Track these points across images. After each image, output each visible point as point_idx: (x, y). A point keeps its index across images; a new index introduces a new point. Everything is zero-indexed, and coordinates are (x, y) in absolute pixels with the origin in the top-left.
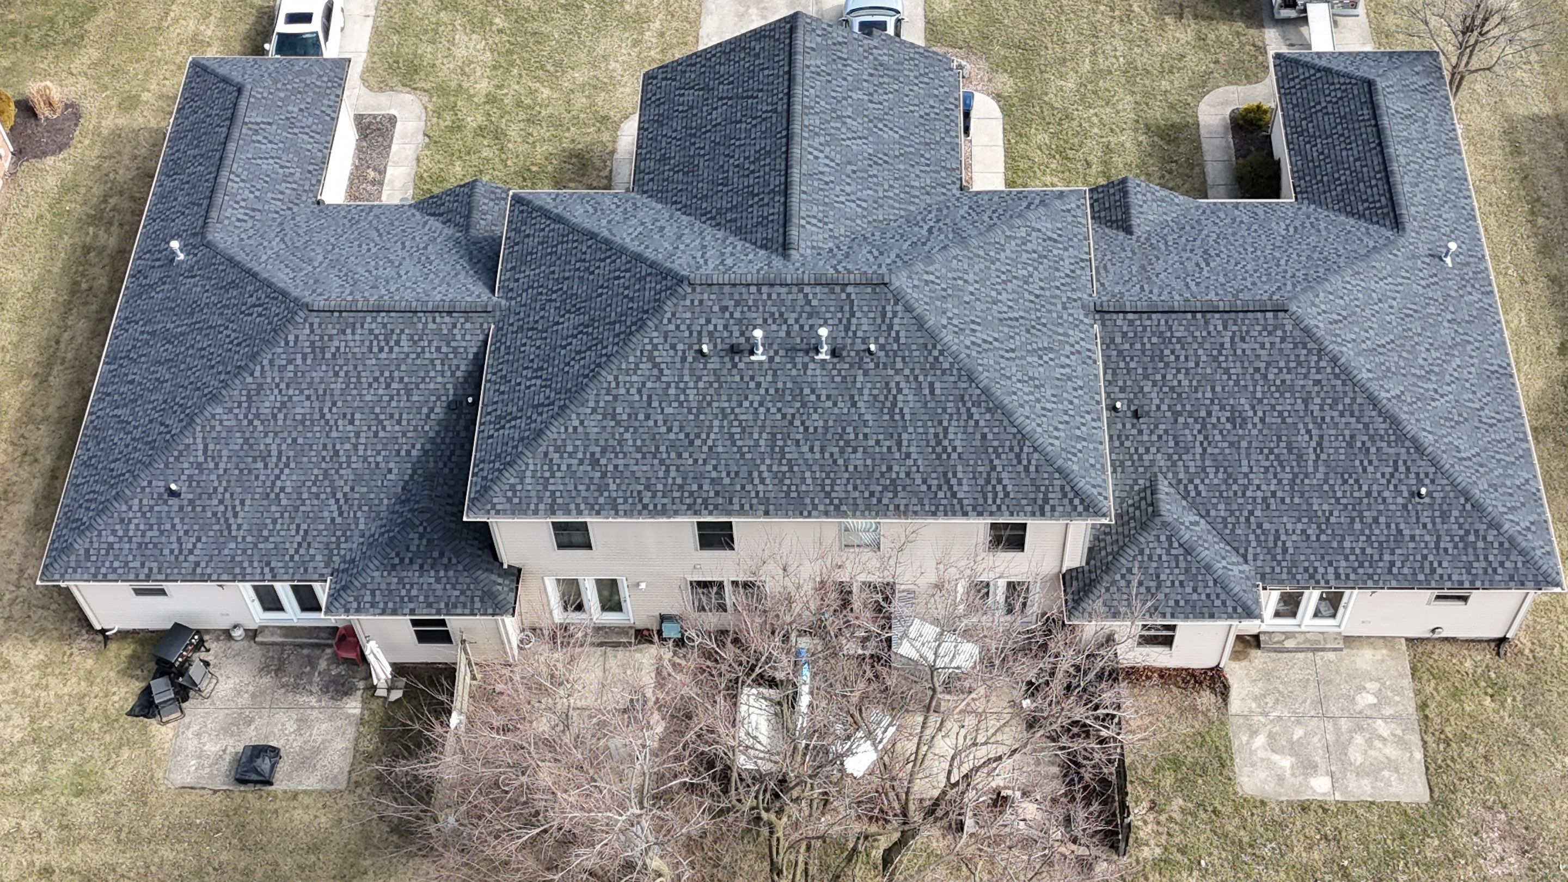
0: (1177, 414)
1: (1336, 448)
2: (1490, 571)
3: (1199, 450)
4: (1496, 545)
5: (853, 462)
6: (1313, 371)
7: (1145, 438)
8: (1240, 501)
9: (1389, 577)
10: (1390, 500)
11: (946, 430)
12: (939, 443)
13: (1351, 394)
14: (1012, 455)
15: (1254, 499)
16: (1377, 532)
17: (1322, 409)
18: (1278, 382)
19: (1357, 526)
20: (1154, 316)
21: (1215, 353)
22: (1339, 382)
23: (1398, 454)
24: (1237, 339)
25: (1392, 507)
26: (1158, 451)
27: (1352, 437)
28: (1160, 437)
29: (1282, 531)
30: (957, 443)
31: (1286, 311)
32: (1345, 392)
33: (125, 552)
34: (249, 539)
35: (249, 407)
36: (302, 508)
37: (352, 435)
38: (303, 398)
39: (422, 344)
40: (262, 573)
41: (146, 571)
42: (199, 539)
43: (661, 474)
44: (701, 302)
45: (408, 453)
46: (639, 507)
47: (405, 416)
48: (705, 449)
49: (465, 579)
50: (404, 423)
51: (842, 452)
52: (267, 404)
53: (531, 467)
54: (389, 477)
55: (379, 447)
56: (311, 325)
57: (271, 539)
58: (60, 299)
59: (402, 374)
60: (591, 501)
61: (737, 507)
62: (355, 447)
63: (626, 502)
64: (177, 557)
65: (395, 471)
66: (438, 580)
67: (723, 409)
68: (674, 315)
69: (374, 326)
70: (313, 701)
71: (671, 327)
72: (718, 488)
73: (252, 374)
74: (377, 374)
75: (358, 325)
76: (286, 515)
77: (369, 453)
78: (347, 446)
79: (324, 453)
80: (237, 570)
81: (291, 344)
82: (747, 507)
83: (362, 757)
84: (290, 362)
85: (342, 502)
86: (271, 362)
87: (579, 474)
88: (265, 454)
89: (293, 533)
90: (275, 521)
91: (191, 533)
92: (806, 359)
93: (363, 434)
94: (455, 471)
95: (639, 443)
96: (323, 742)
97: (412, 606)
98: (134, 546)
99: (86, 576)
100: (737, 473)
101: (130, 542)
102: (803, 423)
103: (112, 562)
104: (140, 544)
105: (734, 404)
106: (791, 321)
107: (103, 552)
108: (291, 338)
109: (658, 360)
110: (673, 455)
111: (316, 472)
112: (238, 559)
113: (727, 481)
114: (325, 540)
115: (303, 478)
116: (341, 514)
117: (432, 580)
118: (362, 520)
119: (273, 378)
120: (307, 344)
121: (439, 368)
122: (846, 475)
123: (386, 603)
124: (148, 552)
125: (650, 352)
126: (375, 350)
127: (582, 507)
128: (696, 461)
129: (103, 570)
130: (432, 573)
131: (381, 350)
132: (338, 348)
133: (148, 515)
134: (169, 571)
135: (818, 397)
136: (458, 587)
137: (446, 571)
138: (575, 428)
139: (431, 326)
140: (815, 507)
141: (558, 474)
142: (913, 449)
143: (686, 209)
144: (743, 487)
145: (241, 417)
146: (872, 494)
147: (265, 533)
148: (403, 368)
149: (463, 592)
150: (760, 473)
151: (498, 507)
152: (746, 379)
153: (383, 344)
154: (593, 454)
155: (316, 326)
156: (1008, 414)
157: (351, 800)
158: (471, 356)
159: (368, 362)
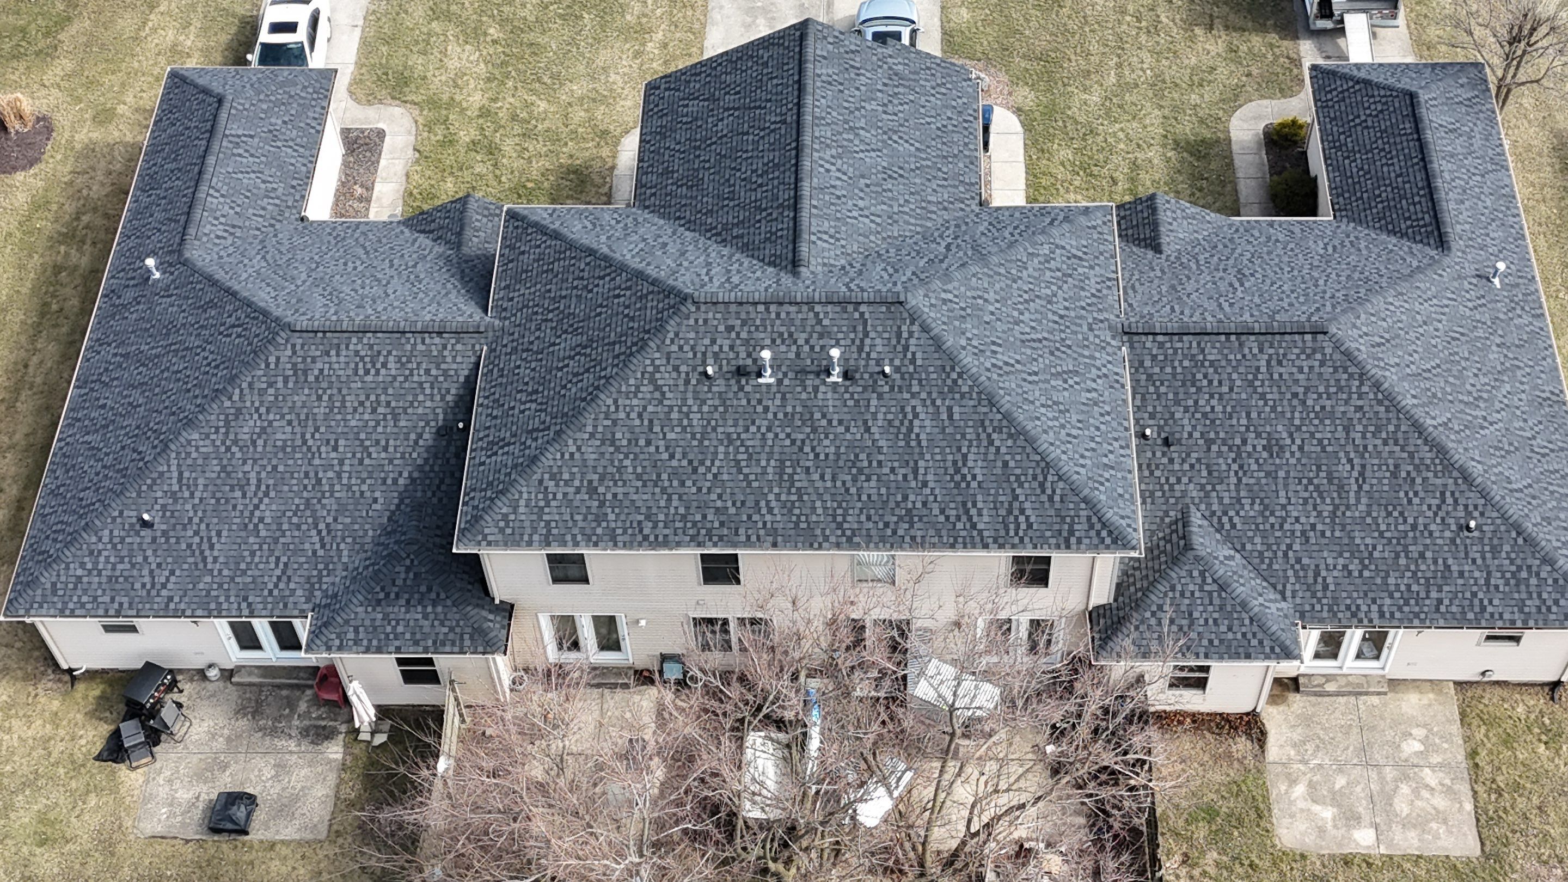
0: (1209, 443)
1: (1380, 480)
2: (1544, 609)
3: (1234, 480)
4: (1550, 582)
5: (866, 491)
6: (1355, 396)
7: (1177, 467)
8: (1278, 534)
9: (1437, 616)
10: (1437, 534)
11: (965, 457)
12: (957, 471)
13: (1394, 422)
14: (1035, 484)
15: (1293, 532)
16: (1423, 567)
17: (1364, 437)
18: (1317, 408)
19: (1402, 561)
20: (1185, 338)
21: (1250, 377)
22: (1383, 409)
23: (1445, 485)
24: (1274, 363)
25: (1440, 541)
26: (1190, 481)
27: (1397, 466)
28: (1192, 466)
29: (1322, 566)
30: (977, 471)
31: (1325, 333)
32: (1389, 419)
33: (95, 586)
34: (225, 572)
35: (227, 433)
36: (282, 540)
37: (336, 462)
38: (284, 423)
39: (410, 366)
40: (239, 609)
41: (116, 606)
42: (172, 573)
43: (663, 503)
44: (706, 321)
45: (395, 481)
46: (640, 538)
47: (391, 442)
48: (709, 476)
49: (454, 615)
50: (391, 449)
51: (855, 480)
52: (246, 430)
53: (525, 496)
54: (374, 506)
55: (365, 475)
56: (294, 346)
57: (249, 573)
58: (29, 321)
59: (389, 398)
60: (588, 531)
61: (743, 538)
62: (339, 477)
63: (625, 532)
64: (149, 592)
65: (381, 501)
66: (426, 617)
67: (729, 434)
68: (677, 335)
69: (359, 347)
70: (292, 745)
71: (674, 348)
72: (722, 518)
73: (230, 398)
74: (362, 398)
75: (343, 347)
76: (265, 547)
77: (353, 481)
78: (330, 474)
79: (306, 481)
80: (213, 606)
81: (272, 366)
82: (754, 538)
83: (342, 804)
84: (271, 385)
85: (324, 533)
86: (250, 385)
87: (576, 503)
88: (244, 482)
89: (272, 566)
90: (253, 554)
91: (164, 566)
92: (817, 382)
93: (347, 462)
94: (445, 501)
95: (639, 470)
96: (303, 788)
97: (397, 643)
98: (104, 580)
99: (52, 612)
100: (743, 503)
101: (99, 575)
102: (813, 449)
103: (80, 597)
104: (110, 578)
105: (740, 430)
106: (801, 342)
107: (71, 586)
108: (272, 359)
109: (660, 382)
110: (675, 483)
111: (297, 501)
112: (213, 593)
113: (732, 511)
114: (306, 573)
115: (283, 508)
116: (323, 546)
117: (420, 616)
118: (345, 553)
119: (253, 402)
120: (289, 366)
121: (428, 391)
122: (859, 505)
123: (370, 641)
124: (118, 586)
125: (652, 374)
126: (361, 372)
127: (579, 538)
128: (700, 489)
129: (71, 605)
130: (420, 609)
131: (367, 372)
132: (321, 371)
133: (119, 547)
134: (140, 606)
135: (830, 422)
136: (447, 623)
137: (434, 606)
138: (572, 454)
139: (420, 347)
140: (826, 539)
141: (553, 503)
142: (930, 477)
143: (690, 225)
144: (750, 517)
145: (218, 443)
146: (887, 525)
147: (243, 566)
148: (390, 391)
149: (452, 629)
150: (768, 502)
151: (490, 538)
152: (753, 402)
153: (369, 366)
154: (590, 482)
155: (298, 347)
156: (1031, 441)
157: (331, 850)
158: (462, 379)
159: (353, 385)
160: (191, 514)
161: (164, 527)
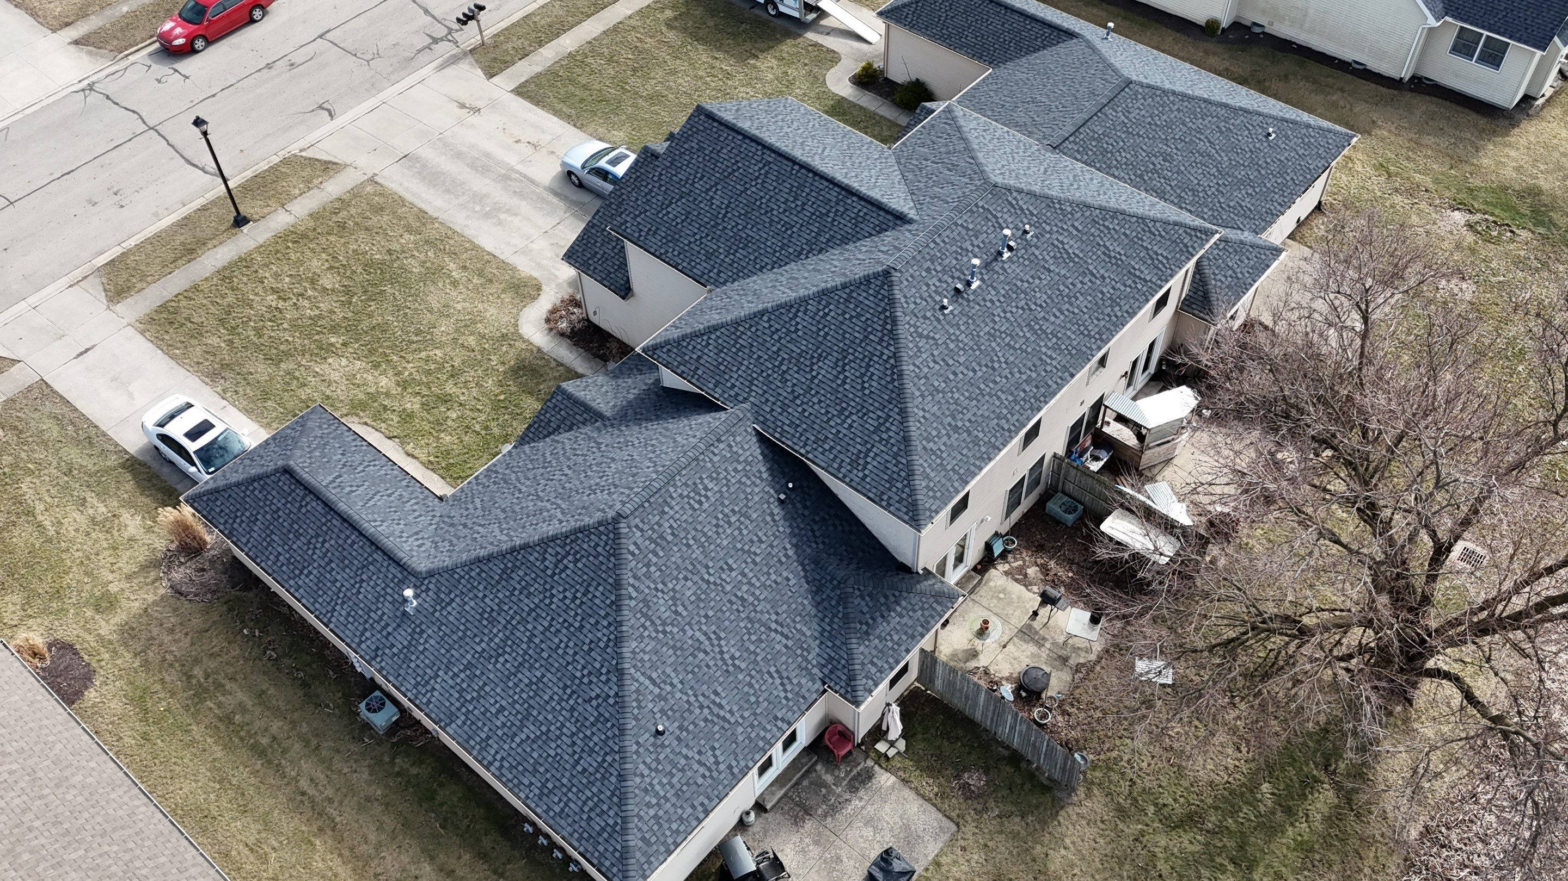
1: (1218, 139)
2: (1326, 150)
5: (1082, 306)
6: (1171, 105)
10: (1262, 148)
11: (1105, 246)
12: (1110, 257)
13: (1196, 106)
14: (1148, 234)
15: (1214, 194)
16: (1272, 168)
17: (1193, 123)
18: (1164, 123)
19: (1263, 172)
20: (1081, 130)
21: (1124, 129)
22: (1187, 103)
23: (1243, 120)
24: (1126, 114)
25: (1266, 150)
27: (1218, 127)
29: (1240, 201)
30: (1118, 249)
31: (1131, 83)
32: (1193, 106)
33: (672, 810)
34: (746, 714)
36: (759, 658)
37: (740, 577)
38: (683, 582)
39: (722, 476)
40: (779, 729)
41: (700, 809)
42: (713, 749)
43: (998, 403)
44: (912, 276)
45: (786, 556)
46: (1007, 434)
47: (760, 534)
48: (1004, 366)
50: (764, 538)
51: (1071, 304)
52: (663, 609)
54: (791, 583)
55: (765, 569)
56: (637, 527)
57: (761, 699)
59: (731, 507)
60: (978, 455)
61: (1055, 386)
63: (996, 438)
64: (712, 777)
65: (791, 576)
67: (988, 333)
68: (905, 297)
69: (679, 491)
70: (856, 803)
72: (1034, 383)
73: (631, 598)
74: (714, 522)
81: (637, 552)
82: (1059, 381)
83: (937, 801)
84: (648, 565)
86: (635, 577)
87: (955, 444)
88: (697, 645)
89: (770, 681)
90: (751, 685)
91: (703, 750)
92: (1000, 264)
95: (967, 394)
98: (673, 800)
99: (662, 858)
100: (1034, 365)
101: (667, 800)
102: (1035, 304)
103: (669, 828)
104: (677, 795)
105: (991, 325)
106: (970, 248)
107: (656, 828)
108: (632, 548)
109: (925, 333)
110: (991, 385)
111: (742, 625)
112: (753, 735)
113: (1034, 375)
114: (795, 665)
115: (738, 638)
116: (787, 638)
117: (898, 619)
118: (804, 629)
119: (648, 587)
120: (647, 542)
121: (749, 483)
122: (1087, 316)
123: (887, 662)
124: (687, 795)
125: (916, 332)
126: (697, 506)
128: (1006, 377)
129: (670, 841)
131: (700, 503)
132: (671, 527)
133: (660, 767)
134: (716, 792)
135: (1028, 281)
136: (917, 607)
137: (899, 605)
139: (716, 459)
140: (1092, 350)
142: (1102, 271)
144: (1046, 371)
145: (654, 635)
146: (1109, 315)
148: (727, 502)
149: (922, 609)
150: (1045, 354)
151: (933, 508)
152: (982, 303)
153: (697, 498)
154: (949, 424)
155: (641, 525)
156: (1123, 213)
157: (969, 829)
158: (760, 458)
159: (700, 519)
160: (685, 698)
161: (676, 724)
